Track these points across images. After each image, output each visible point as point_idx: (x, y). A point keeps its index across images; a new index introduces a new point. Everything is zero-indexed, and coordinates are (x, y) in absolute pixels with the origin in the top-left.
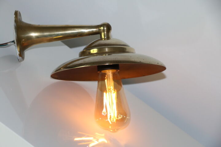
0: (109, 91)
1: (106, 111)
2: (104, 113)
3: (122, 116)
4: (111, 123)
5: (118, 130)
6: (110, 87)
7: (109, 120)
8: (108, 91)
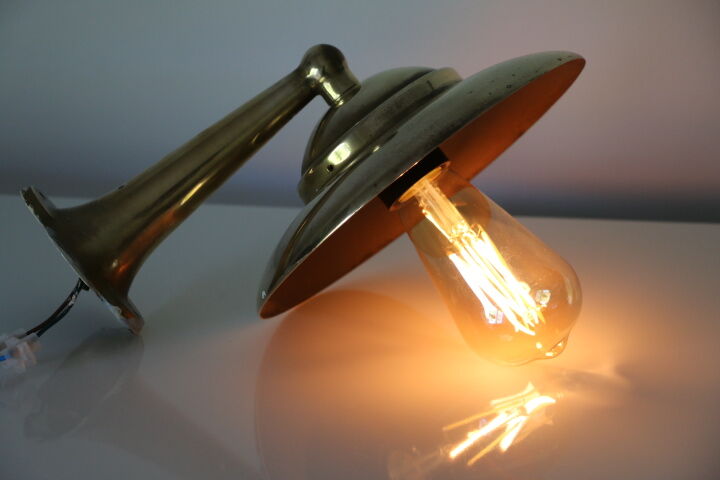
0: (461, 242)
1: (495, 309)
2: (493, 317)
3: (547, 292)
4: (532, 333)
5: (565, 340)
6: (456, 229)
7: (518, 327)
8: (457, 243)
